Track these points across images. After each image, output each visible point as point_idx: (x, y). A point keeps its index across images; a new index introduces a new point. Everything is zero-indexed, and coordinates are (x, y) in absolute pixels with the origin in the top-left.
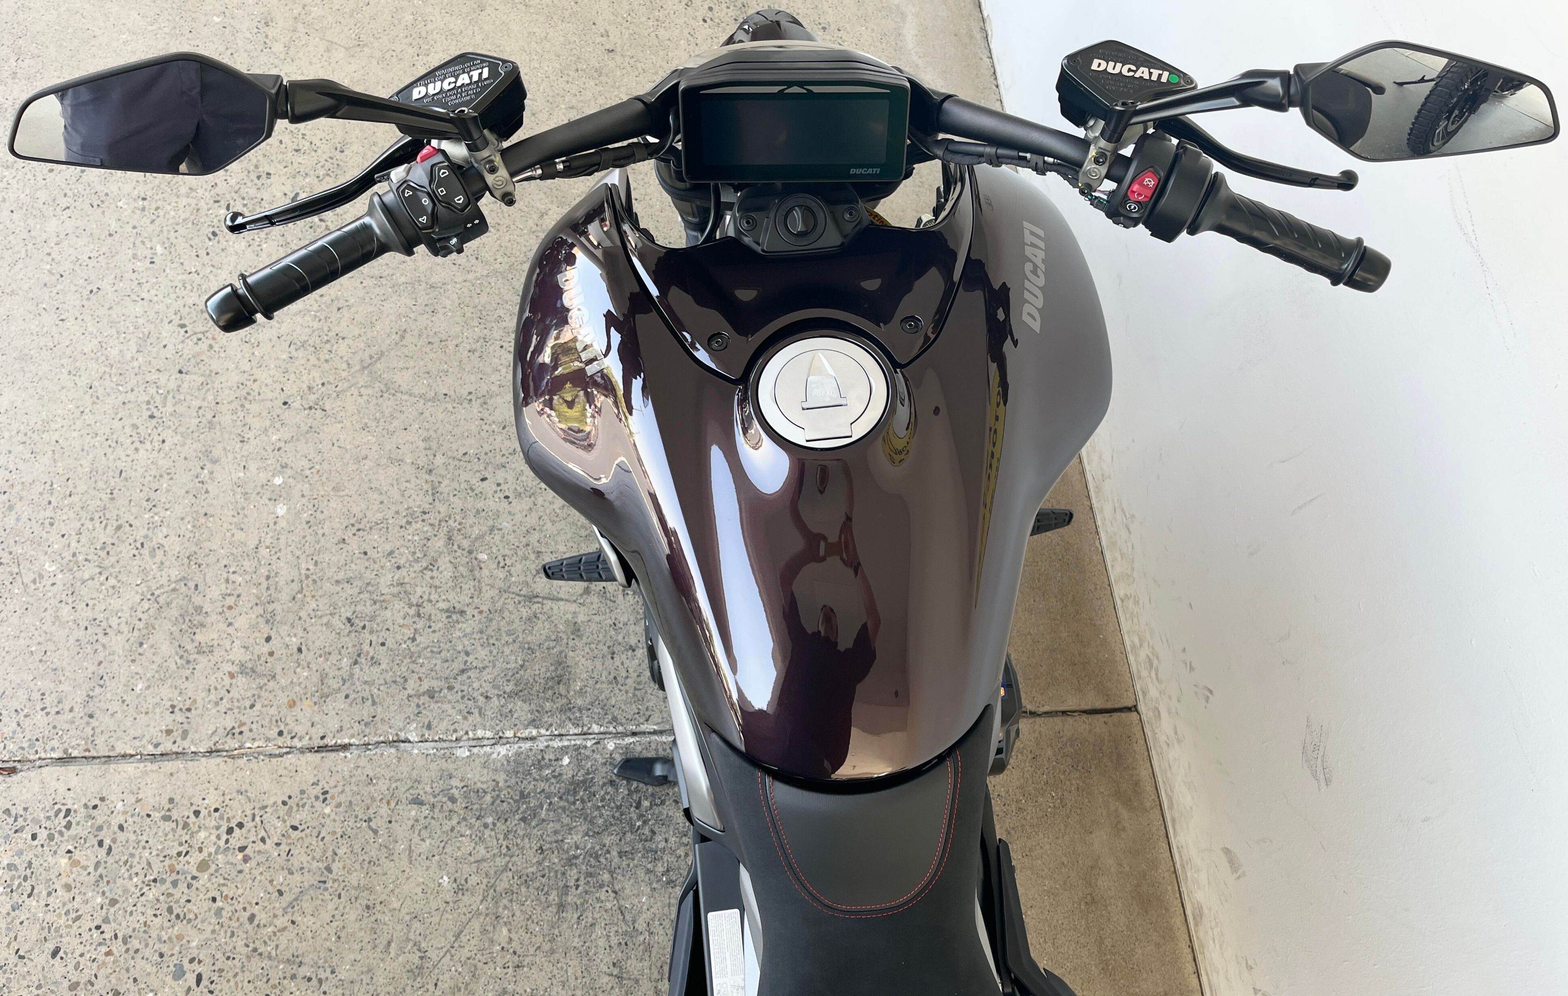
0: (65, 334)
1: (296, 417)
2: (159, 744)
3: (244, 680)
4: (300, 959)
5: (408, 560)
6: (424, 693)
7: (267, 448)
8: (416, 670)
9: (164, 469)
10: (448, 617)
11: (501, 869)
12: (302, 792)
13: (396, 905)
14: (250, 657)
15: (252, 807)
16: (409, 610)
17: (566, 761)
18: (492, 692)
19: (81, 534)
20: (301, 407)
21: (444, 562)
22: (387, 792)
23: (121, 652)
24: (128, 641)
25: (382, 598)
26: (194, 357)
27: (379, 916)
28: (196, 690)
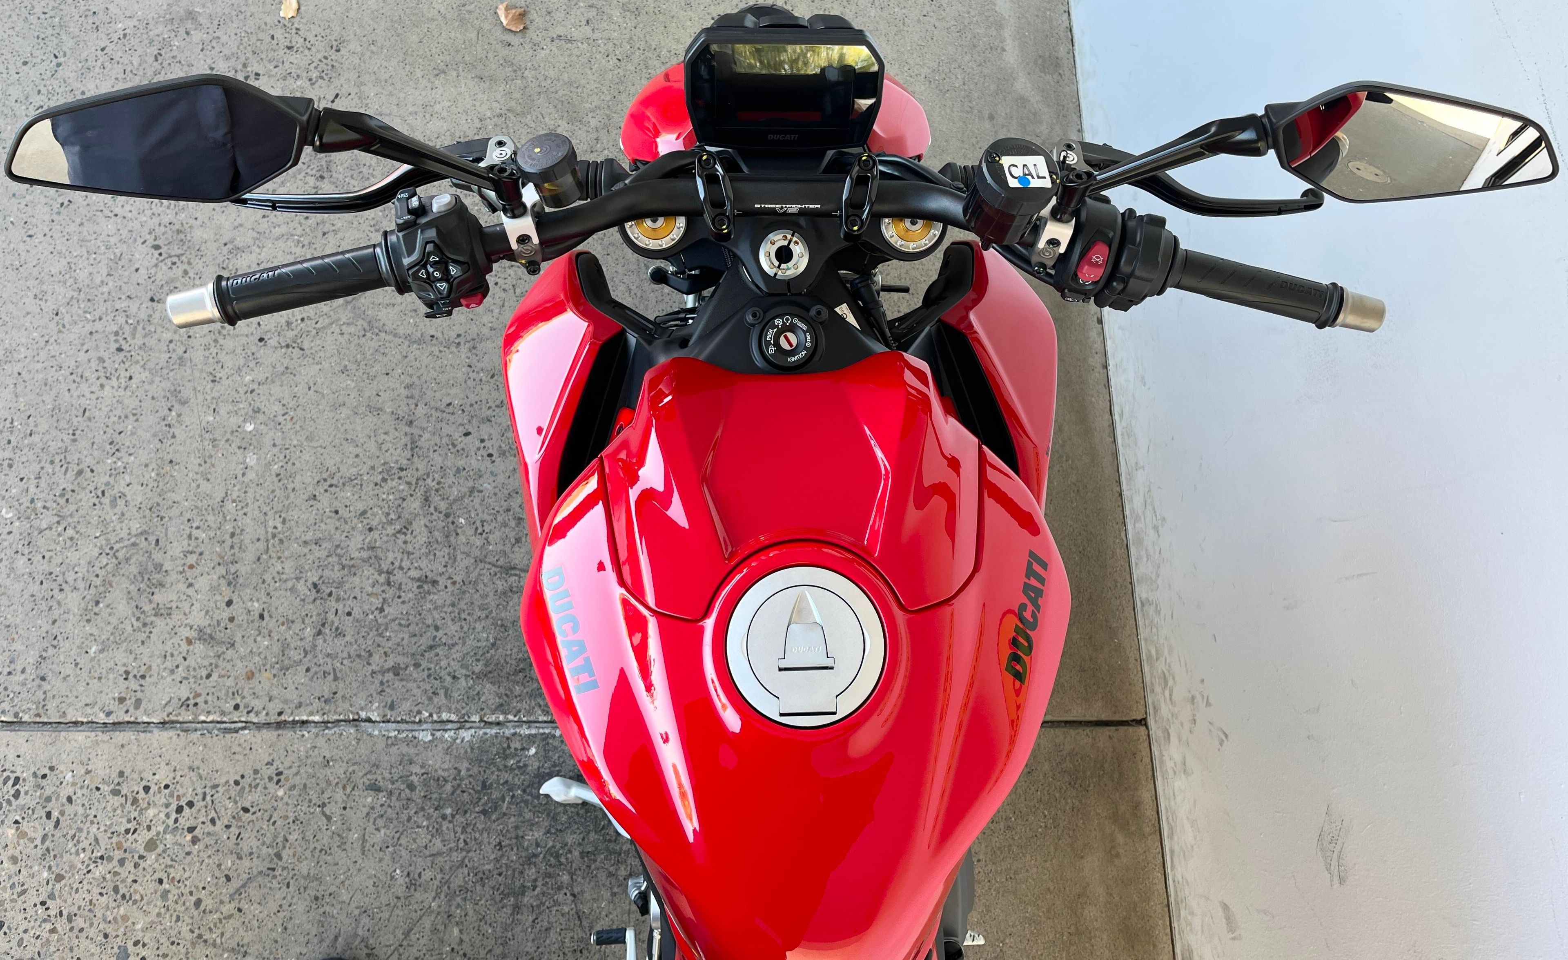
0: (33, 252)
1: (271, 356)
2: (112, 712)
3: (202, 647)
4: (245, 948)
5: (380, 522)
6: (388, 670)
7: (239, 389)
8: (382, 644)
9: (130, 409)
10: (418, 587)
11: (457, 865)
12: (256, 772)
13: (345, 897)
14: (210, 622)
15: (203, 786)
16: (378, 577)
17: (533, 751)
18: (461, 672)
19: (40, 478)
20: (277, 345)
21: (419, 525)
22: (343, 776)
23: (76, 611)
24: (84, 598)
25: (352, 563)
26: (167, 283)
27: (327, 908)
28: (151, 657)
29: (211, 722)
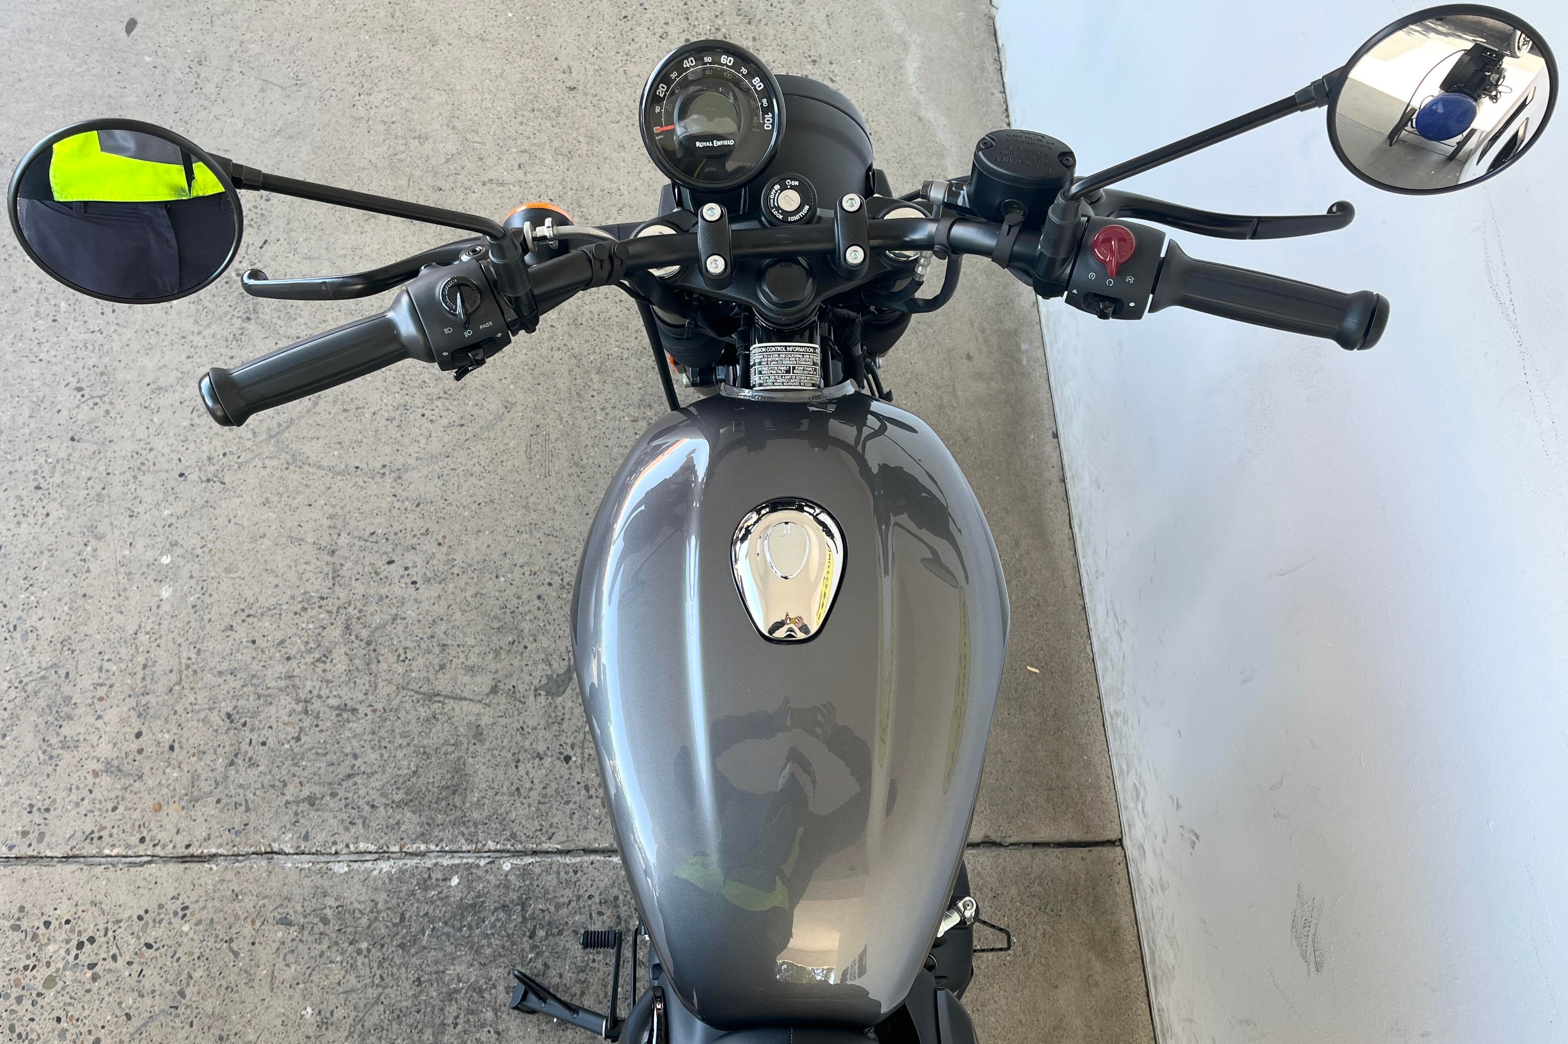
1: (191, 490)
2: (14, 846)
3: (108, 779)
5: (299, 651)
6: (304, 800)
7: (158, 524)
8: (298, 774)
9: (45, 545)
10: (338, 715)
11: (372, 1001)
12: (161, 906)
13: (252, 1036)
14: (118, 754)
15: (105, 921)
16: (295, 706)
17: (455, 881)
18: (380, 801)
20: (197, 479)
21: (338, 654)
22: (253, 910)
25: (267, 693)
26: (88, 423)
28: (56, 789)
29: (116, 856)
